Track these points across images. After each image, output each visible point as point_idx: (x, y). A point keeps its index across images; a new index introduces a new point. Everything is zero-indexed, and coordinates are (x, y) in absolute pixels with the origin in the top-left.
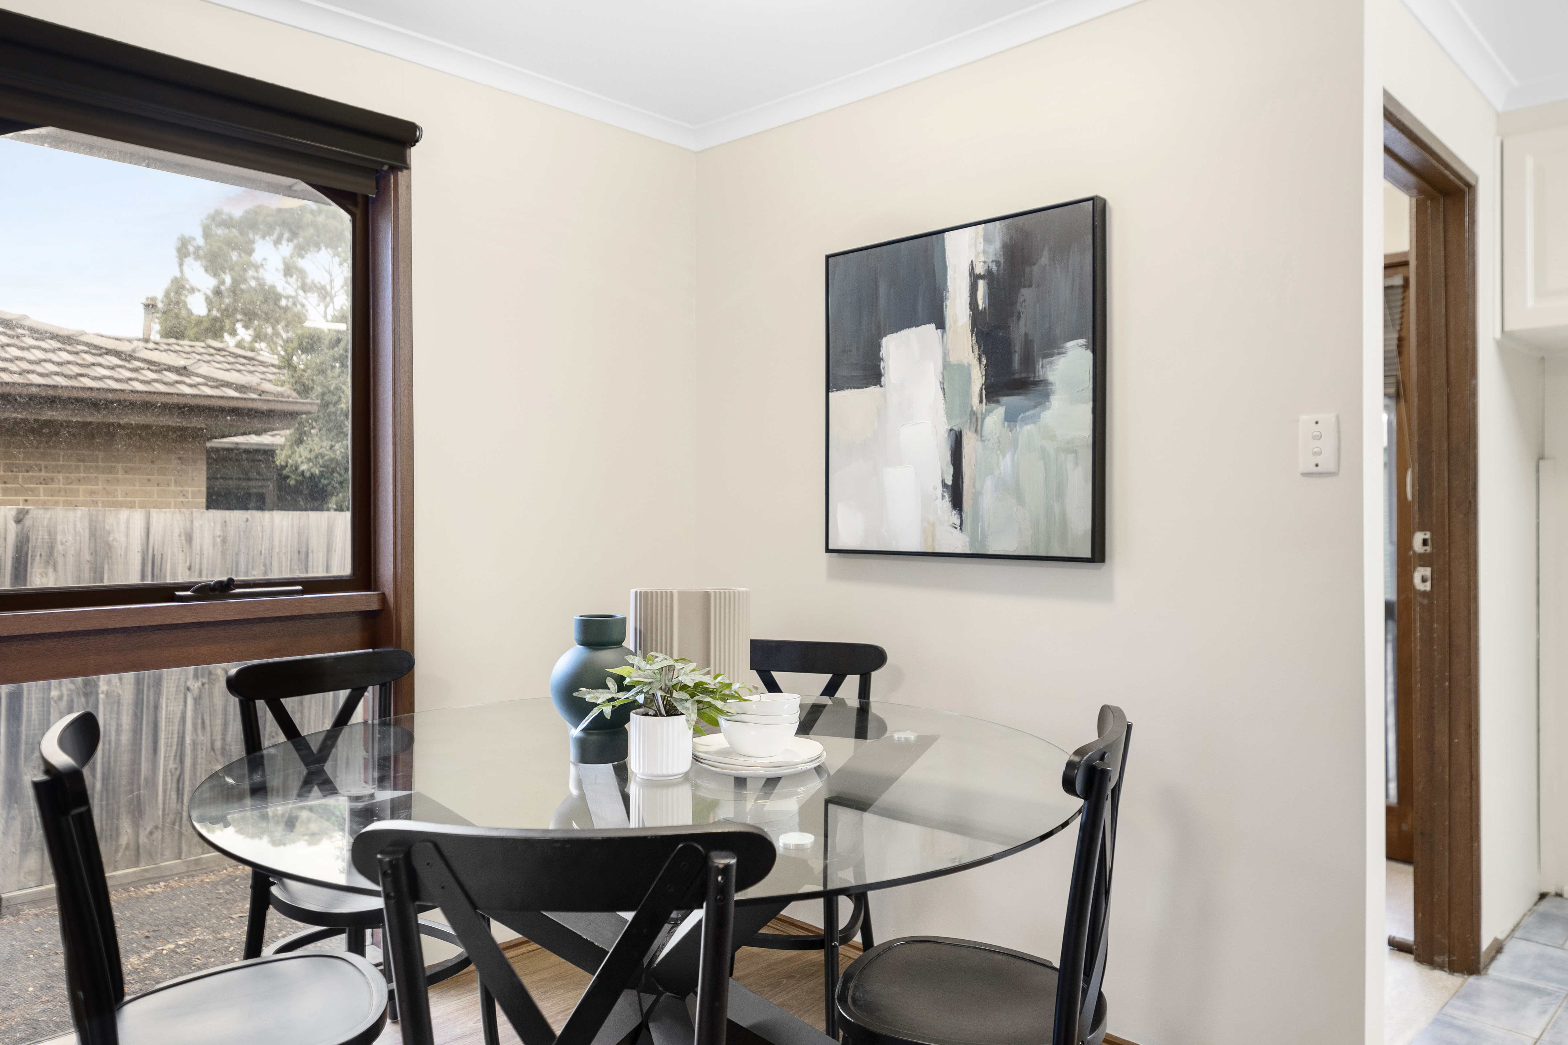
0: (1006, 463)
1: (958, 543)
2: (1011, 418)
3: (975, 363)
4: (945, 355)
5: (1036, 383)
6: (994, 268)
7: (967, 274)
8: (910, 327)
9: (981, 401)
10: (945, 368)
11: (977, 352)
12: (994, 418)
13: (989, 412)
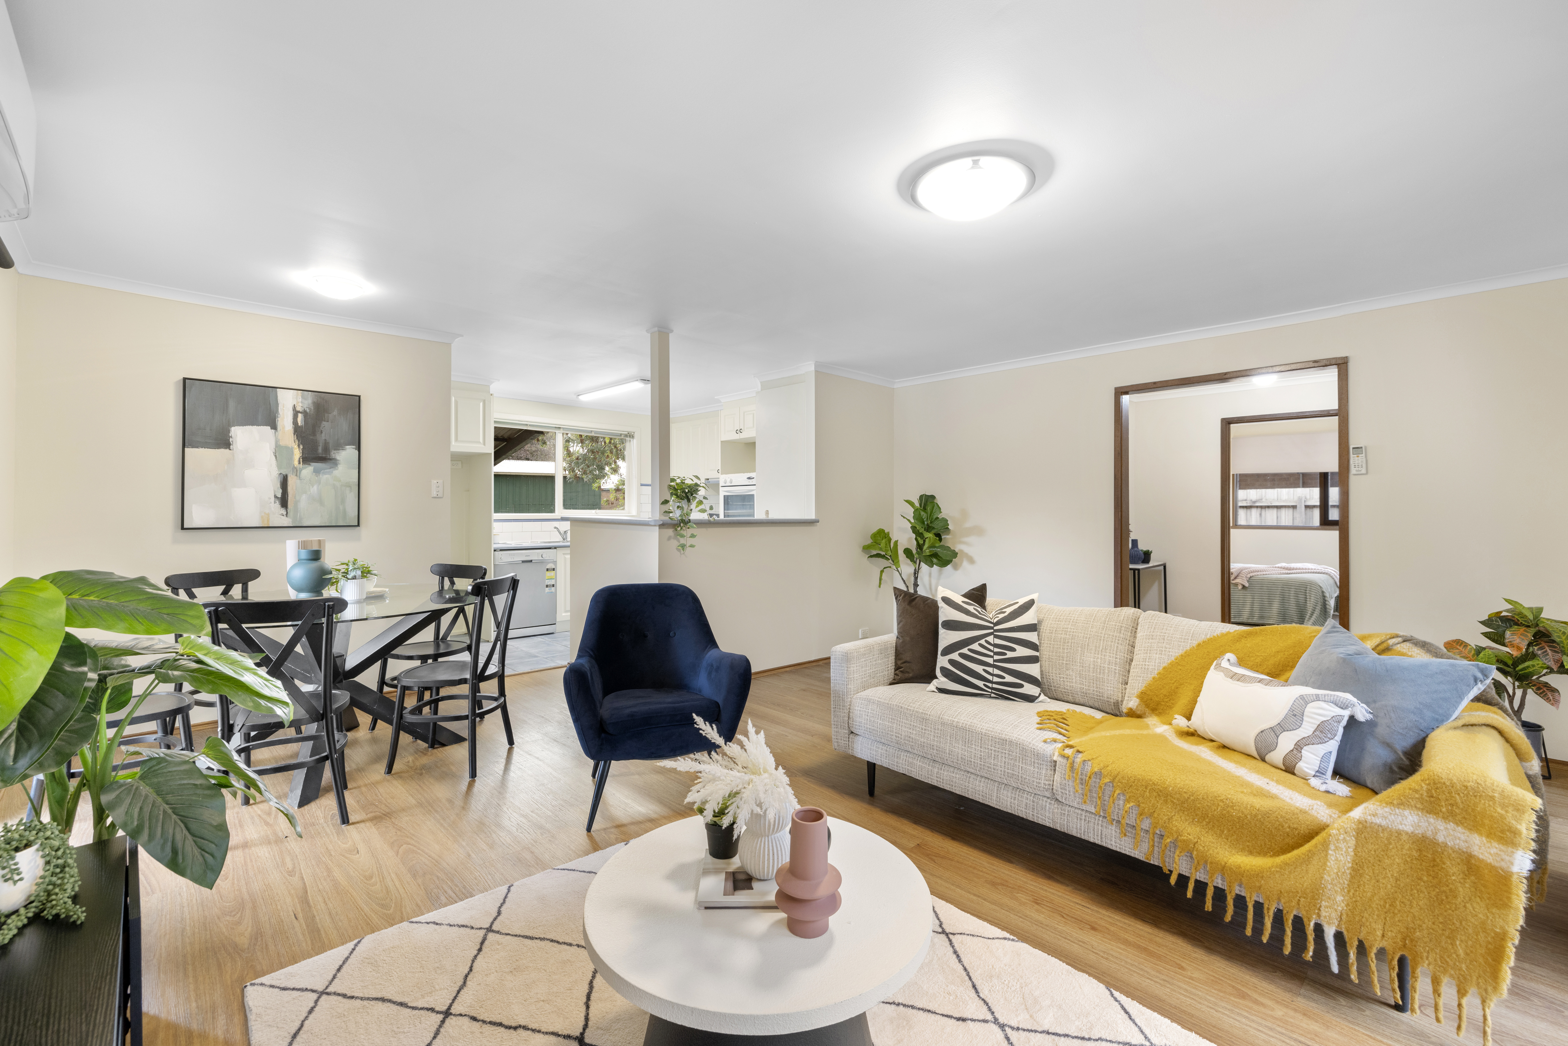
0: (314, 489)
1: (286, 522)
2: (317, 472)
3: (296, 446)
4: (277, 442)
5: (330, 459)
6: (308, 410)
7: (291, 409)
8: (253, 425)
9: (299, 463)
10: (276, 447)
11: (297, 442)
12: (308, 471)
13: (303, 468)
